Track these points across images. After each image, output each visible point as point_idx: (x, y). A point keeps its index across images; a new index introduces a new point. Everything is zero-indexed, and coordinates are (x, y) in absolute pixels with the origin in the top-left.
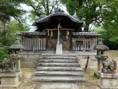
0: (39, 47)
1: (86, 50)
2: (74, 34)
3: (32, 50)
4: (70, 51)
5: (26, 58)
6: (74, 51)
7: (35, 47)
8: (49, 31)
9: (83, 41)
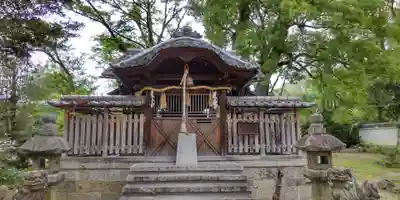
0: (124, 145)
1: (268, 151)
2: (233, 101)
3: (99, 153)
4: (220, 154)
5: (77, 179)
6: (233, 154)
7: (109, 144)
8: (155, 93)
9: (258, 124)
